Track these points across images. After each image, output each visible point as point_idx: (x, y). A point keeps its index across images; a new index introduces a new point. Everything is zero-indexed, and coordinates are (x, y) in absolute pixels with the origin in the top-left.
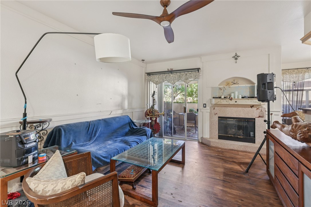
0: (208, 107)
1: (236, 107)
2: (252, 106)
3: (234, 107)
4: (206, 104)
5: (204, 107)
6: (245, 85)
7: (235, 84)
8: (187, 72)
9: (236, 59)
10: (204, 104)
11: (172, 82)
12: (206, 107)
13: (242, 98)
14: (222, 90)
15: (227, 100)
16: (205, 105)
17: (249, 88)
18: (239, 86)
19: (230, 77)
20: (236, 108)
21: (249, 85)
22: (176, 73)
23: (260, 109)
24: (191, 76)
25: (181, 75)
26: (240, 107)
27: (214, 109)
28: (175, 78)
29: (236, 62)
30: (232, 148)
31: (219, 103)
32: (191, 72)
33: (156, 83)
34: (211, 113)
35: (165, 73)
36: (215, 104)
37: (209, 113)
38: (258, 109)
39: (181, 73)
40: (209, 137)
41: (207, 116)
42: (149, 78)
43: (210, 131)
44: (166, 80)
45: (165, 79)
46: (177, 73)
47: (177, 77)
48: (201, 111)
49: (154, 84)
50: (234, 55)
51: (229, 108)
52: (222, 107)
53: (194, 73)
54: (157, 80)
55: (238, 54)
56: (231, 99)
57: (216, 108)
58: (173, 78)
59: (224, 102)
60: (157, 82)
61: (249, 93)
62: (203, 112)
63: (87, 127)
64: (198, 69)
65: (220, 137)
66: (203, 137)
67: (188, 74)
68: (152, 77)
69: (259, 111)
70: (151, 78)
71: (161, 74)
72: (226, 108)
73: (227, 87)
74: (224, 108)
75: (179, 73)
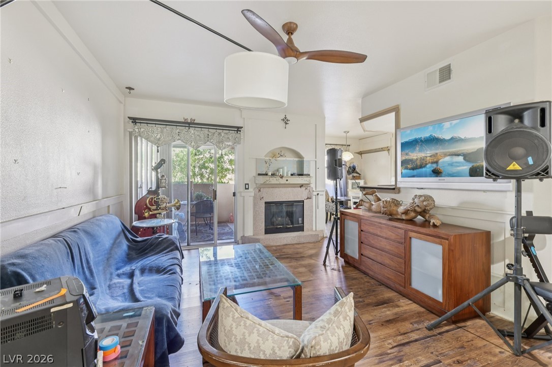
0: (251, 189)
1: (285, 187)
2: (301, 186)
3: (283, 187)
4: (248, 184)
5: (246, 189)
6: (292, 159)
7: (282, 156)
8: (222, 131)
9: (286, 124)
10: (246, 184)
11: (193, 144)
12: (248, 189)
13: (292, 175)
14: (268, 163)
15: (277, 178)
16: (247, 186)
17: (296, 163)
18: (287, 159)
19: (278, 147)
20: (286, 189)
21: (297, 159)
22: (200, 129)
23: (308, 188)
24: (229, 138)
25: (210, 134)
26: (290, 187)
27: (260, 191)
28: (198, 138)
29: (285, 128)
30: (285, 242)
31: (268, 183)
32: (228, 131)
33: (157, 142)
34: (255, 197)
35: (176, 126)
36: (262, 184)
37: (252, 198)
38: (306, 189)
39: (210, 130)
40: (252, 235)
41: (250, 202)
42: (137, 130)
43: (254, 224)
44: (179, 139)
45: (178, 137)
46: (202, 129)
47: (202, 136)
48: (241, 196)
49: (150, 144)
50: (283, 117)
51: (277, 189)
52: (269, 187)
53: (232, 134)
54: (158, 137)
55: (288, 118)
56: (282, 177)
57: (261, 190)
58: (195, 137)
59: (274, 181)
60: (159, 139)
61: (296, 169)
62: (244, 197)
63: (68, 253)
64: (238, 129)
65: (267, 231)
66: (244, 236)
67: (223, 134)
68: (144, 128)
69: (307, 191)
70: (142, 130)
71: (167, 126)
72: (274, 189)
73: (273, 160)
74: (272, 189)
75: (207, 130)
